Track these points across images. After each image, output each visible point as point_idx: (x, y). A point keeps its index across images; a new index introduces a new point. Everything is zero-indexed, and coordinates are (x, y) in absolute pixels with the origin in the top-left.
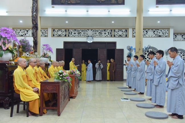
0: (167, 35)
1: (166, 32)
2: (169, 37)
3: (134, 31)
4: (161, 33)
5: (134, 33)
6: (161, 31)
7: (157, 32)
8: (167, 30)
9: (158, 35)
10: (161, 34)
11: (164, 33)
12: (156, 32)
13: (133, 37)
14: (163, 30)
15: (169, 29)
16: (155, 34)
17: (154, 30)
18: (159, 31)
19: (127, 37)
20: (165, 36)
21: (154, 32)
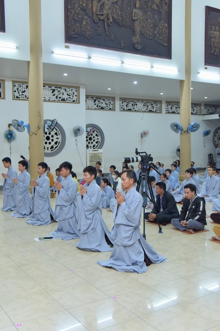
0: (75, 98)
1: (74, 93)
2: (79, 103)
3: (15, 86)
4: (65, 94)
5: (15, 91)
6: (65, 90)
7: (59, 91)
8: (75, 90)
9: (60, 98)
10: (65, 96)
11: (70, 96)
12: (56, 92)
13: (13, 99)
14: (68, 90)
15: (79, 87)
16: (56, 95)
17: (53, 88)
18: (62, 91)
19: (3, 99)
20: (73, 100)
21: (53, 92)
